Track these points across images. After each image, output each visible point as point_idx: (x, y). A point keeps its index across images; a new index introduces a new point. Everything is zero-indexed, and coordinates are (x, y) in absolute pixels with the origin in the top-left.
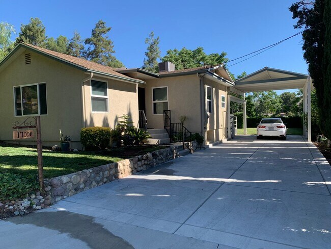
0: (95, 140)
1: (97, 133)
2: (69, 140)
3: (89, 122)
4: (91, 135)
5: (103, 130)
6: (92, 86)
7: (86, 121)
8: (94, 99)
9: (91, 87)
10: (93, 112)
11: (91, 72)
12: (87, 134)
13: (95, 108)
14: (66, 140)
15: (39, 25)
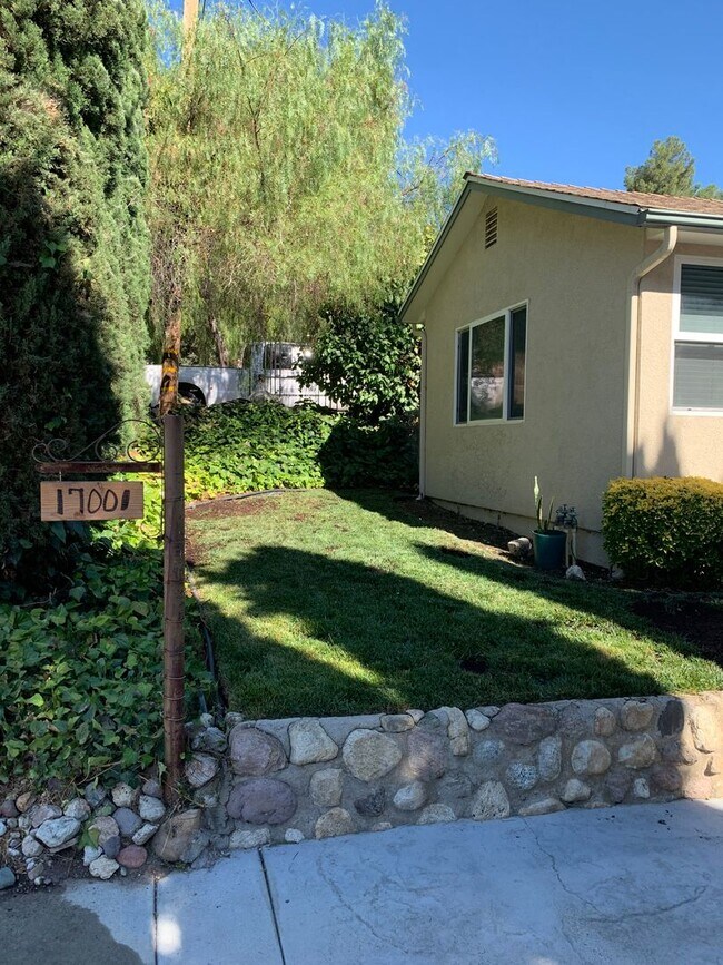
0: (654, 542)
1: (668, 510)
2: (571, 524)
3: (651, 458)
4: (638, 515)
5: (698, 499)
6: (683, 292)
7: (639, 453)
8: (685, 351)
9: (676, 298)
10: (681, 412)
11: (667, 225)
12: (624, 509)
13: (687, 393)
14: (560, 521)
15: (676, 158)
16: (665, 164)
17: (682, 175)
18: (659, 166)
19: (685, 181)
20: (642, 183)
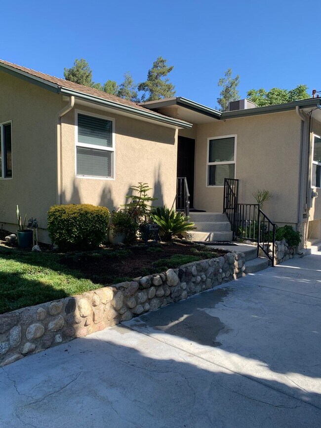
0: (69, 232)
1: (75, 218)
2: (35, 226)
3: (68, 196)
4: (62, 221)
6: (79, 125)
7: (63, 194)
8: (81, 151)
9: (76, 128)
10: (80, 177)
11: (70, 95)
12: (56, 219)
13: (83, 169)
14: (30, 225)
15: (85, 69)
16: (80, 70)
17: (87, 76)
18: (78, 71)
19: (89, 79)
20: (71, 76)
